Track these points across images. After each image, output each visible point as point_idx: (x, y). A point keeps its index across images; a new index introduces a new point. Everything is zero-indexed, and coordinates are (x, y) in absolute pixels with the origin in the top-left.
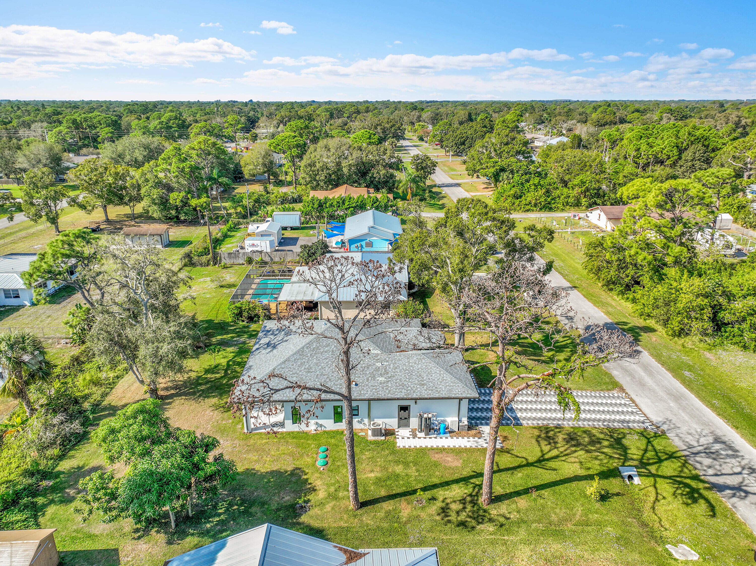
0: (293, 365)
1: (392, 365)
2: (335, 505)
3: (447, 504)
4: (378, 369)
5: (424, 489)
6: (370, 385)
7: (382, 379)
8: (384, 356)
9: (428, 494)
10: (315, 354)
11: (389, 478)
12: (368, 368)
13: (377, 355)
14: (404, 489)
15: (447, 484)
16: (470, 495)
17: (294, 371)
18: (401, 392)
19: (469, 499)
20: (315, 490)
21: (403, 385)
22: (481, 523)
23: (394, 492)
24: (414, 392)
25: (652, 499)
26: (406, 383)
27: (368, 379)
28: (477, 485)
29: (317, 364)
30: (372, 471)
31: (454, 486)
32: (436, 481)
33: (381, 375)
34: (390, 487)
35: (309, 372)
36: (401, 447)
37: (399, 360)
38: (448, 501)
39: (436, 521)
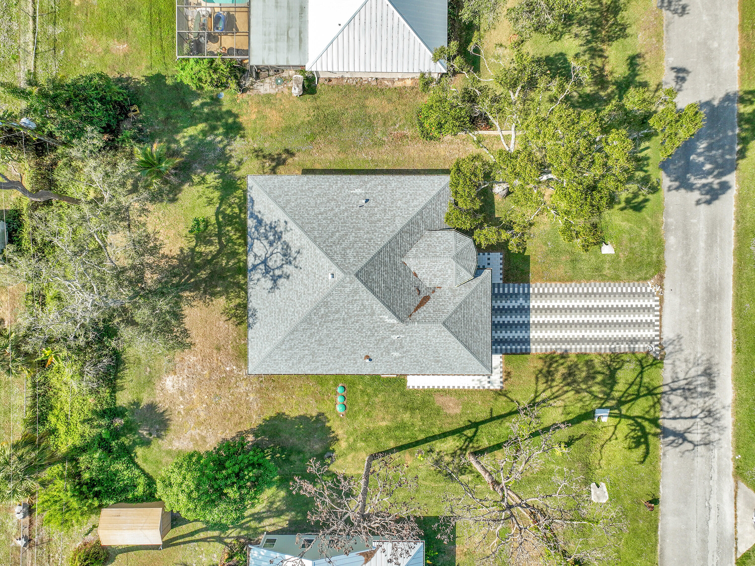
0: (302, 336)
1: (408, 339)
2: (354, 456)
3: (442, 456)
4: (393, 343)
5: (426, 440)
6: (384, 360)
7: (396, 354)
8: (401, 326)
9: (426, 446)
10: (325, 322)
11: (397, 428)
12: (383, 341)
13: (393, 325)
14: (408, 441)
15: (444, 435)
16: (461, 449)
17: (305, 344)
18: (415, 369)
19: (459, 452)
20: (338, 440)
21: (418, 361)
22: (463, 474)
23: (401, 444)
24: (428, 369)
25: (607, 437)
26: (420, 359)
27: (382, 354)
28: (468, 438)
29: (327, 335)
31: (450, 438)
32: (436, 431)
33: (396, 350)
34: (397, 438)
35: (321, 345)
36: (411, 388)
37: (417, 332)
38: (442, 454)
39: (431, 470)
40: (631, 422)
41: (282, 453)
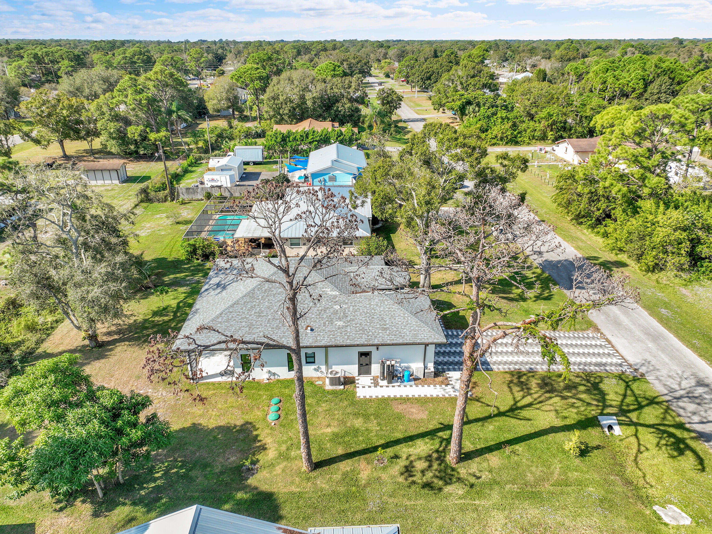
0: (242, 309)
1: (351, 309)
2: (286, 467)
3: (411, 462)
4: (336, 312)
5: (386, 446)
6: (327, 330)
7: (340, 323)
8: (343, 298)
9: (390, 451)
10: (267, 296)
11: (347, 434)
12: (325, 311)
13: (336, 296)
14: (364, 446)
15: (411, 438)
16: (437, 451)
17: (243, 316)
18: (361, 337)
19: (435, 455)
20: (266, 449)
21: (363, 330)
22: (450, 484)
23: (352, 450)
24: (376, 337)
25: (635, 451)
26: (366, 328)
27: (325, 324)
28: (444, 439)
29: (268, 307)
30: (329, 426)
31: (419, 442)
32: (399, 435)
33: (340, 319)
34: (348, 444)
35: (260, 316)
36: (362, 397)
37: (360, 302)
38: (412, 458)
39: (399, 483)
40: (652, 430)
41: (181, 467)
